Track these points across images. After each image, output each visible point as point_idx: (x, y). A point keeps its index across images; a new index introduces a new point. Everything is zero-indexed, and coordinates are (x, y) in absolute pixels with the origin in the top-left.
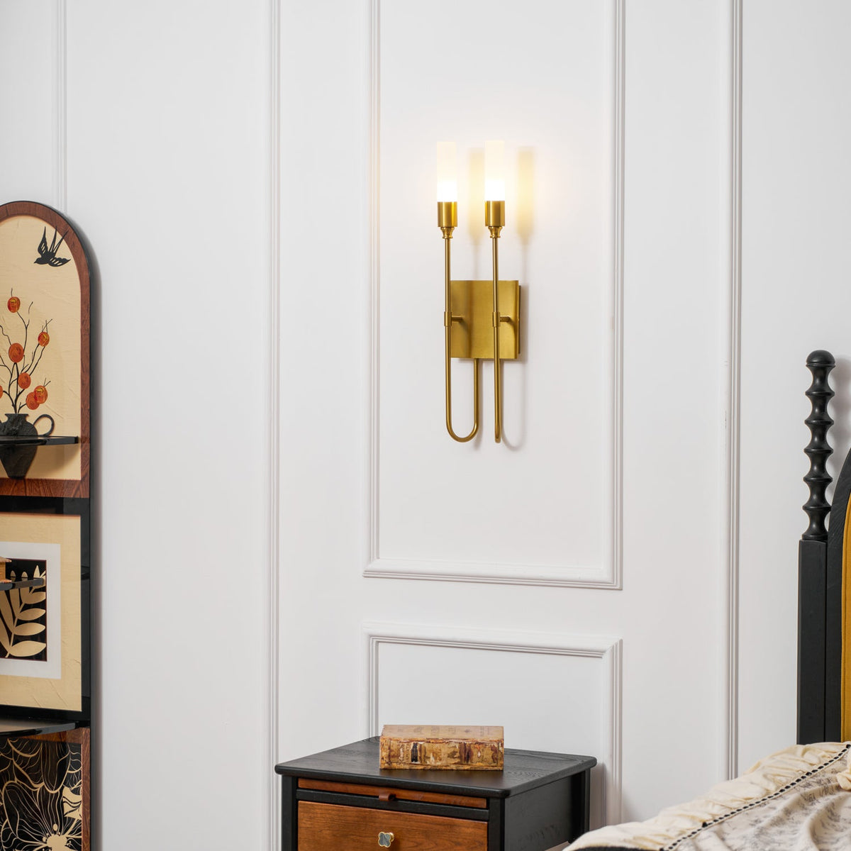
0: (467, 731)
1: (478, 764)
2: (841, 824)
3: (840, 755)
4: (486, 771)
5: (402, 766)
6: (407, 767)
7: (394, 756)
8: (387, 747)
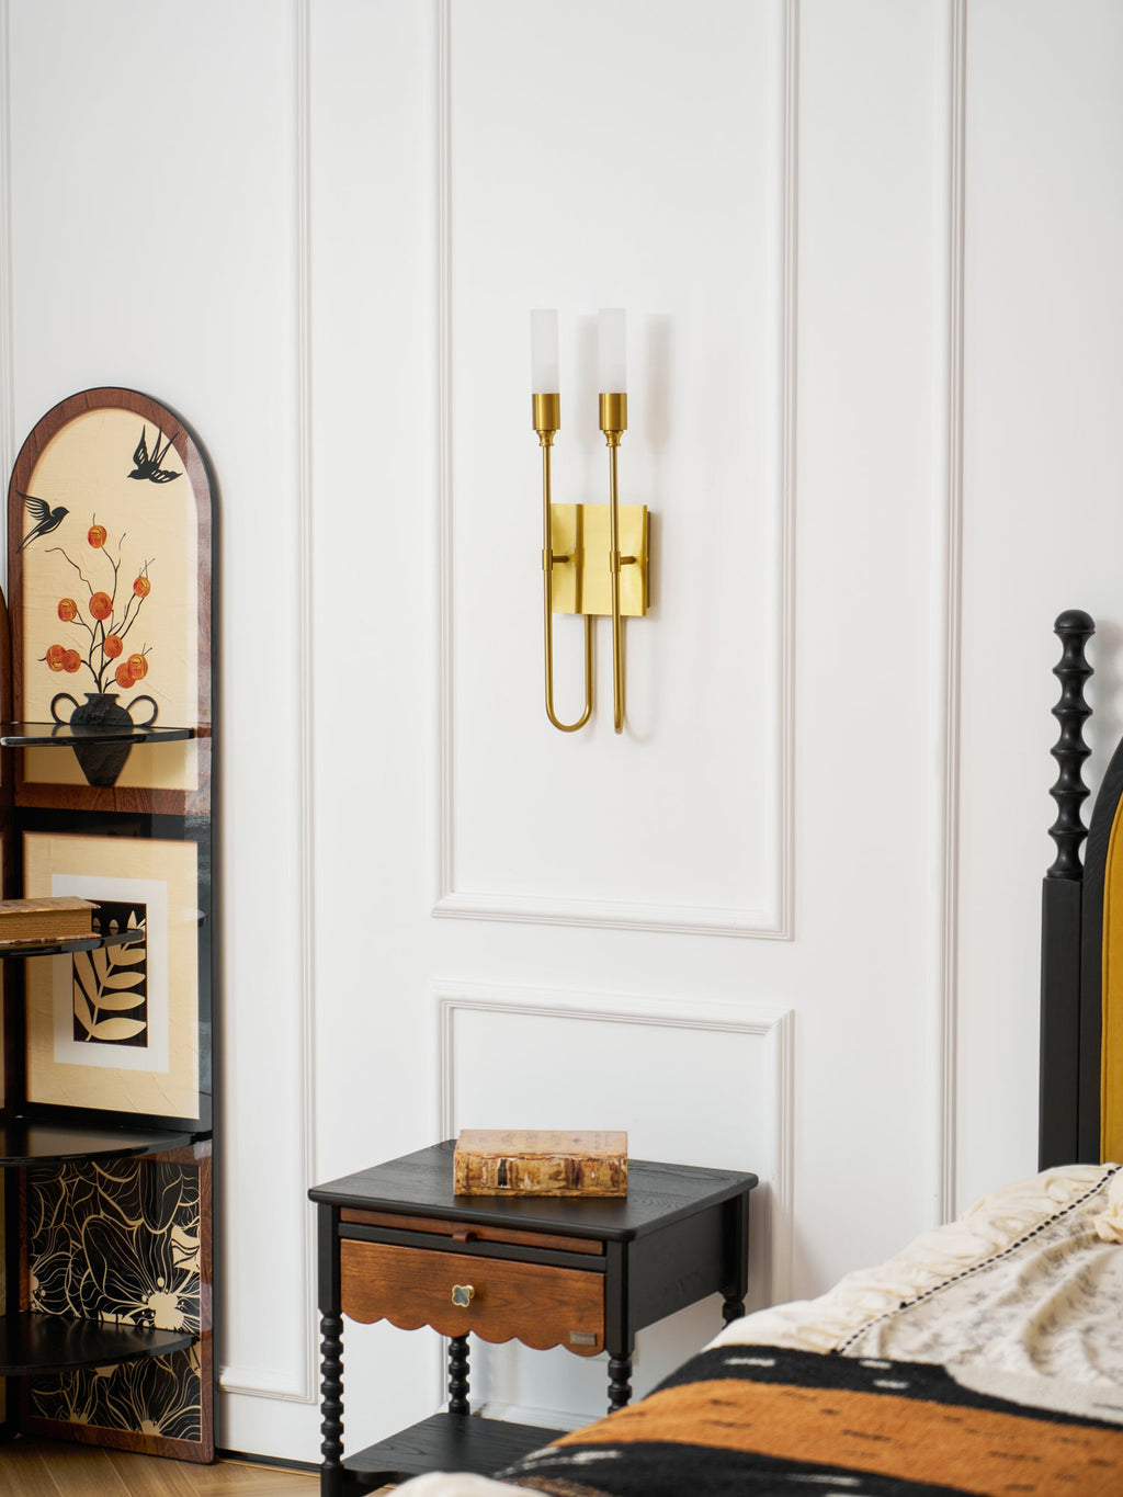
0: (576, 1141)
1: (592, 1189)
2: (1098, 1301)
3: (1099, 1186)
4: (604, 1198)
5: (485, 1192)
6: (493, 1193)
7: (473, 1178)
8: (464, 1165)
